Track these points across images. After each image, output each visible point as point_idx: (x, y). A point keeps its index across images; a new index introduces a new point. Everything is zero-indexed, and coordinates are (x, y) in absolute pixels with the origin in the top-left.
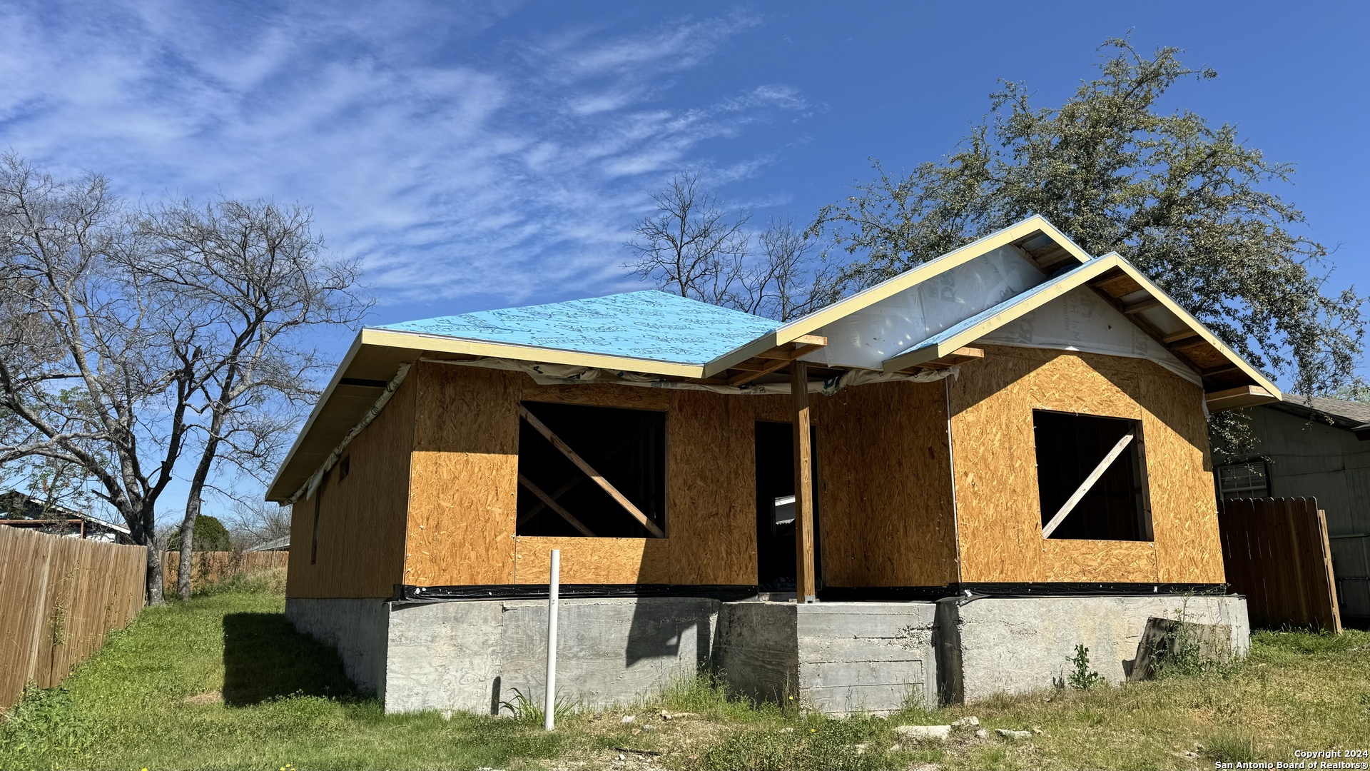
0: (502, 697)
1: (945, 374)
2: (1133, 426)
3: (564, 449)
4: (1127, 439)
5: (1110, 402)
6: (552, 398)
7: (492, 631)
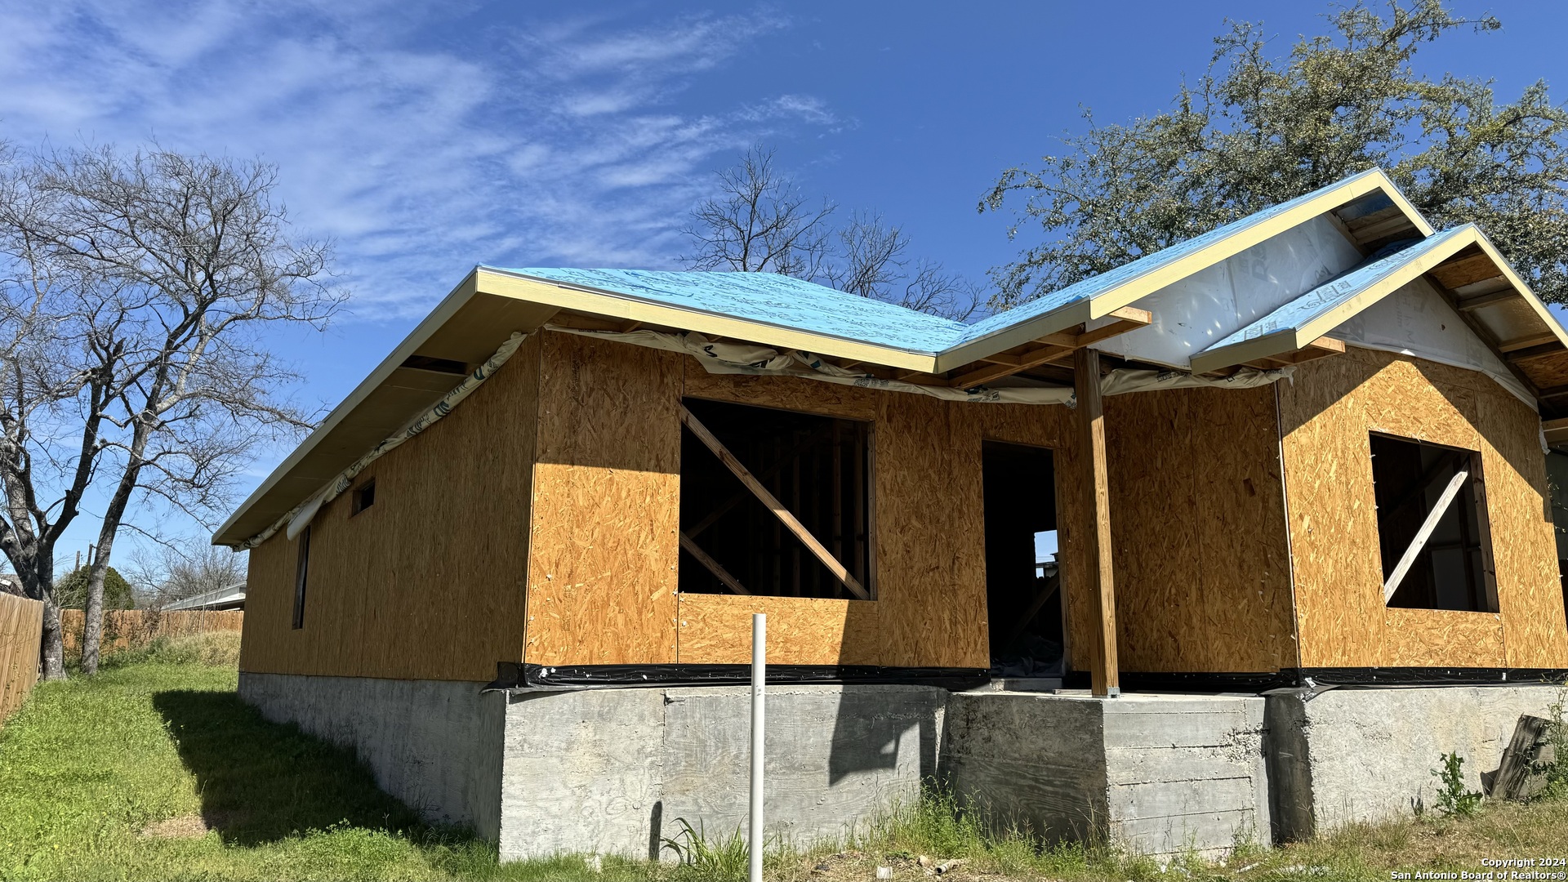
0: (665, 832)
1: (1275, 377)
2: (1468, 460)
3: (737, 469)
4: (1461, 477)
5: (1447, 426)
6: (723, 394)
7: (650, 735)
